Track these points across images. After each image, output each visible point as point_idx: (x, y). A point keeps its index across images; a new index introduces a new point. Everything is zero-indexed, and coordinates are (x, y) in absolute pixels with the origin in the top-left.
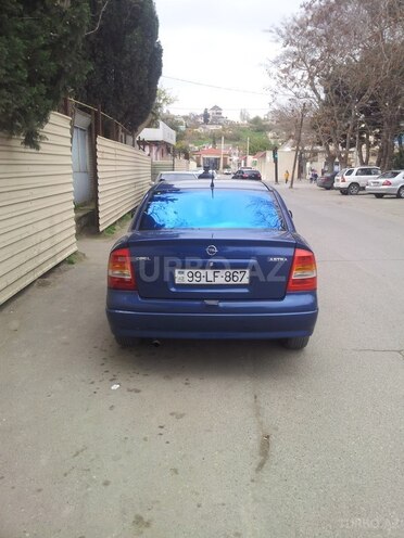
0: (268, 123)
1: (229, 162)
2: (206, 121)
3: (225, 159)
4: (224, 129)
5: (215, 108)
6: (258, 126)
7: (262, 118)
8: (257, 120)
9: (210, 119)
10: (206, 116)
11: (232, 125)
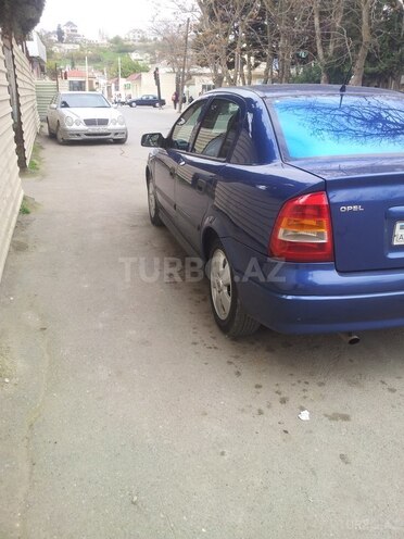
0: (130, 43)
1: (95, 86)
2: (61, 39)
3: (91, 82)
4: (82, 49)
5: (69, 24)
6: (120, 47)
7: (123, 38)
8: (117, 40)
9: (65, 37)
10: (60, 33)
11: (91, 45)
